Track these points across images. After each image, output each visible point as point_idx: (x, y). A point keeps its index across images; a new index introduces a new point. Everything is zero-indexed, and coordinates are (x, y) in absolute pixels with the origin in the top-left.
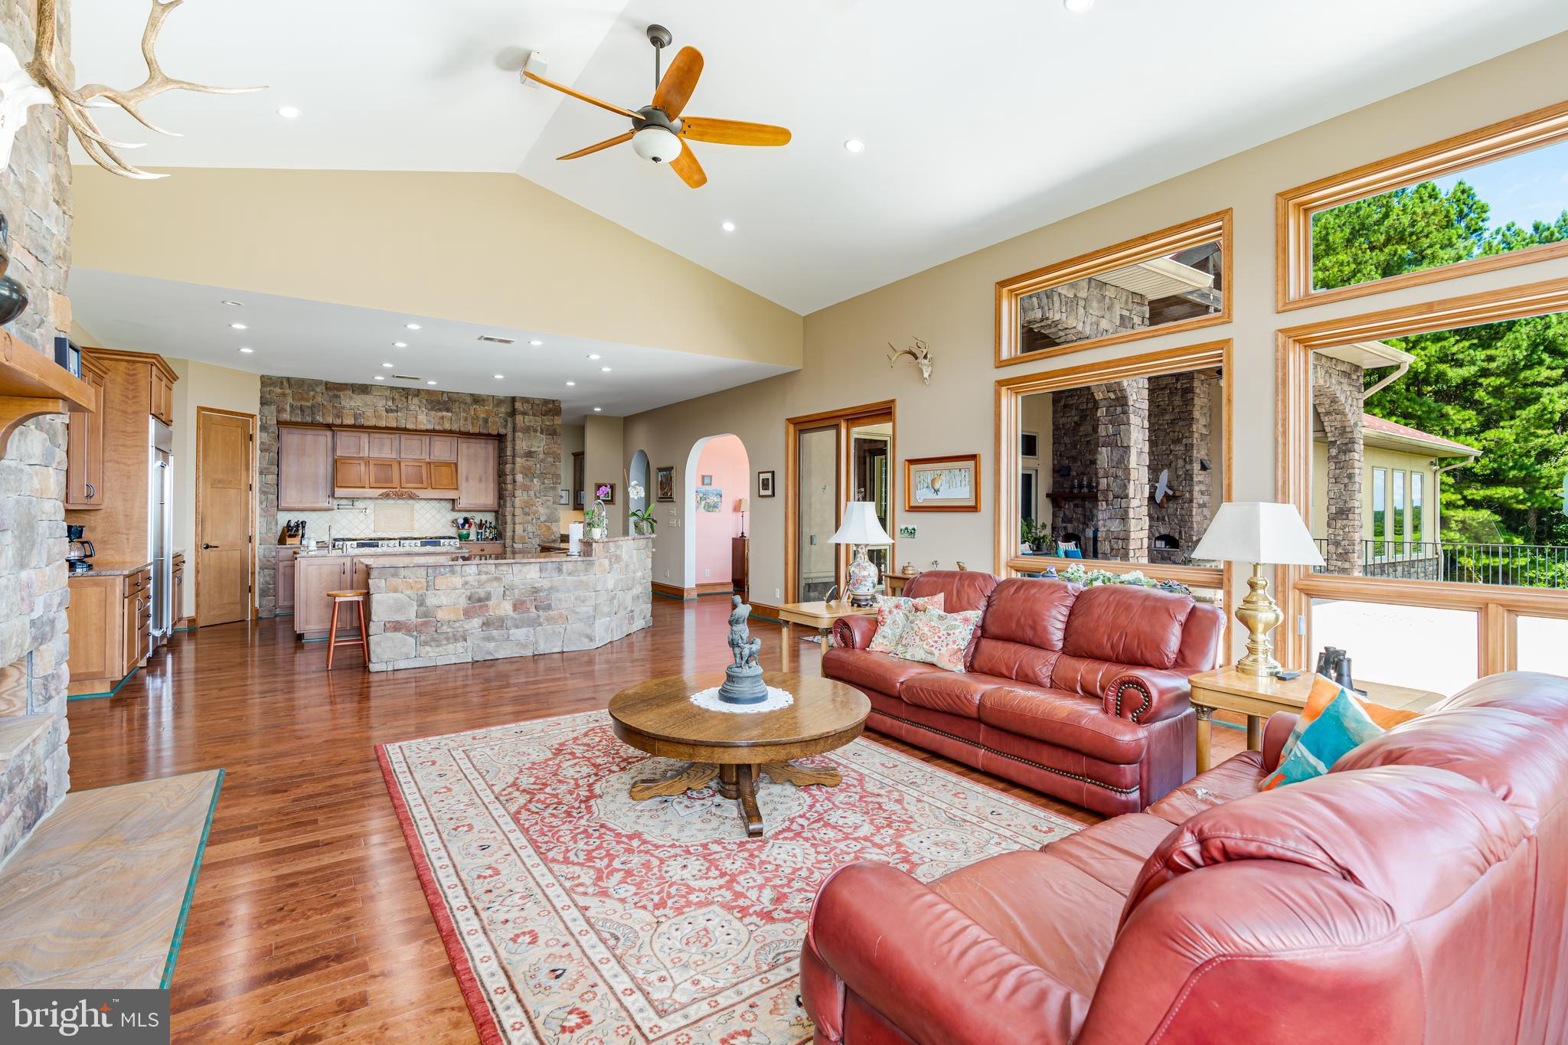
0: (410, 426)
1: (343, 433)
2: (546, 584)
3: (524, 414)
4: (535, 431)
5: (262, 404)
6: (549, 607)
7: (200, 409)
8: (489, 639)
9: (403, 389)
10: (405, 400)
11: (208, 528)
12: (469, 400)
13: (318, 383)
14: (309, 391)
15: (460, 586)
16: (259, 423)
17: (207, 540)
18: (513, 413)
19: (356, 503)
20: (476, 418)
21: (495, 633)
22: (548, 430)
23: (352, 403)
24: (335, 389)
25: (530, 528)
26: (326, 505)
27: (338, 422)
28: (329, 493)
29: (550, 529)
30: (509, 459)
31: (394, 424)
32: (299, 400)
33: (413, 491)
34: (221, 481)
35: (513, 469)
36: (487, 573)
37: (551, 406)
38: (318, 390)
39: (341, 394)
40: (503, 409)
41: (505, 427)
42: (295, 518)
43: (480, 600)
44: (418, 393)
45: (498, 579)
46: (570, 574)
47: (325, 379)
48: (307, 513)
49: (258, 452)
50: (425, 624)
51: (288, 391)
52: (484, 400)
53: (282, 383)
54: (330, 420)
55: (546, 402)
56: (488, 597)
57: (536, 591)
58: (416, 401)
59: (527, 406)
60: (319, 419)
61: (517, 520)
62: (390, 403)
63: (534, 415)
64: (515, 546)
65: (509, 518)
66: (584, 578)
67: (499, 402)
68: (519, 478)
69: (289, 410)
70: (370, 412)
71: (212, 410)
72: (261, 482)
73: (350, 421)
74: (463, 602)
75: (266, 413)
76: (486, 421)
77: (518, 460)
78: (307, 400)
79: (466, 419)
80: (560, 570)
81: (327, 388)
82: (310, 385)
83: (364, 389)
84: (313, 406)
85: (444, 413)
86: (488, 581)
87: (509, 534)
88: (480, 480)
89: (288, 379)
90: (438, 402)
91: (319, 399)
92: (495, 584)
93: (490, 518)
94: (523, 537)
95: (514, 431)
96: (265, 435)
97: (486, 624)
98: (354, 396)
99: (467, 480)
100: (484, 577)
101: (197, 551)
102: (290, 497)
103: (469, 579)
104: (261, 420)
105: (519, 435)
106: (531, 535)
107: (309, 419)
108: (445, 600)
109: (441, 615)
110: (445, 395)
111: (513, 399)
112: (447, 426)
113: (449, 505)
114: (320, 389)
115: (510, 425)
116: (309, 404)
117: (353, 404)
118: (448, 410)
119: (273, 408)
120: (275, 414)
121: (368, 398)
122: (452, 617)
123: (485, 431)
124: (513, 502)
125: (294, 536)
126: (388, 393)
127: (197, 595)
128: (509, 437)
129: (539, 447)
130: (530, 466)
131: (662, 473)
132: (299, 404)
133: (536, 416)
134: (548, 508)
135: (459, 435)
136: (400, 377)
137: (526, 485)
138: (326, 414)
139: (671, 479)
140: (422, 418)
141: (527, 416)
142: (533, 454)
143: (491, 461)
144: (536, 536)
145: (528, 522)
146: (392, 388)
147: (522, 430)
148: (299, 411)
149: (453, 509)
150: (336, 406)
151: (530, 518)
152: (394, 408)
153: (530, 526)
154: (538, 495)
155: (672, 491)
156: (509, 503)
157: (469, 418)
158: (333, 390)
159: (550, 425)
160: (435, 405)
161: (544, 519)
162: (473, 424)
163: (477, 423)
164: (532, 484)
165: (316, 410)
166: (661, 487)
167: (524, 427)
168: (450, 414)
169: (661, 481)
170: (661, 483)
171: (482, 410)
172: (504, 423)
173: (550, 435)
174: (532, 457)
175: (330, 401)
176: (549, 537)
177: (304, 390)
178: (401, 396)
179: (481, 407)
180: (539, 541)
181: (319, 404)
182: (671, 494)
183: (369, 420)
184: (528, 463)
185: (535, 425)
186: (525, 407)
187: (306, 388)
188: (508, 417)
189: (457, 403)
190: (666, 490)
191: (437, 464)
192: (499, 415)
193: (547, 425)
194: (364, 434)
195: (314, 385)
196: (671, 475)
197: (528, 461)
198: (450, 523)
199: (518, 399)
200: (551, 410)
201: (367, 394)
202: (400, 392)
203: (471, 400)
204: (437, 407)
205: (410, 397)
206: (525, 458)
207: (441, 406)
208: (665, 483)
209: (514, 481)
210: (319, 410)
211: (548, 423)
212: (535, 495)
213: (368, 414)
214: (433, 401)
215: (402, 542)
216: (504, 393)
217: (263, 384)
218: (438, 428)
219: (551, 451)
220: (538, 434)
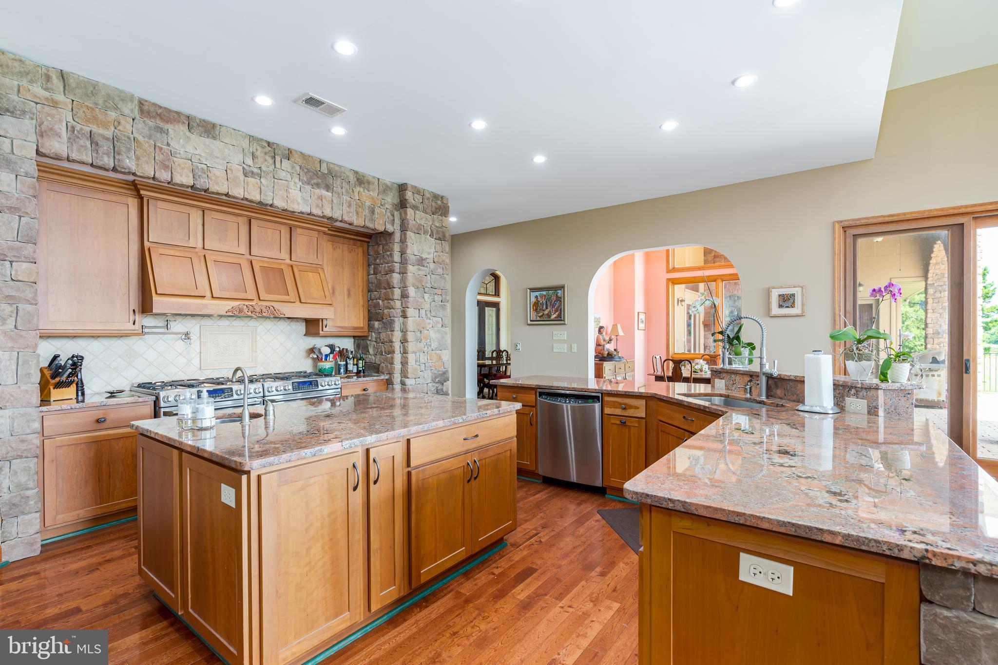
0: (280, 203)
1: (160, 204)
3: (415, 208)
4: (425, 232)
9: (269, 144)
10: (271, 161)
12: (352, 179)
13: (125, 97)
14: (106, 109)
18: (402, 204)
19: (172, 325)
20: (361, 205)
22: (438, 232)
24: (158, 115)
25: (423, 358)
26: (130, 326)
27: (164, 176)
28: (134, 303)
29: (440, 358)
30: (397, 267)
31: (255, 196)
32: (88, 121)
33: (277, 305)
35: (403, 280)
37: (438, 202)
38: (126, 110)
39: (169, 127)
40: (391, 199)
41: (393, 224)
42: (66, 350)
44: (289, 154)
47: (140, 93)
51: (60, 98)
52: (369, 182)
53: (47, 78)
55: (436, 197)
58: (286, 164)
59: (419, 198)
60: (130, 163)
61: (411, 347)
62: (249, 161)
63: (425, 212)
64: (408, 382)
65: (397, 346)
67: (385, 189)
68: (411, 291)
69: (64, 135)
70: (218, 172)
73: (184, 178)
75: (14, 133)
76: (372, 212)
77: (411, 268)
78: (105, 125)
79: (350, 206)
81: (141, 111)
82: (108, 97)
83: (209, 129)
84: (114, 140)
85: (324, 192)
87: (398, 366)
88: (349, 295)
89: (62, 75)
90: (316, 174)
91: (127, 126)
93: (348, 344)
94: (415, 370)
95: (404, 228)
98: (194, 137)
102: (58, 310)
105: (409, 234)
106: (423, 366)
110: (324, 166)
111: (403, 188)
113: (302, 327)
114: (130, 109)
115: (397, 222)
116: (109, 133)
117: (191, 150)
118: (328, 188)
119: (28, 124)
120: (32, 138)
121: (215, 145)
124: (404, 324)
125: (67, 384)
126: (245, 143)
128: (397, 237)
129: (429, 253)
130: (421, 277)
131: (537, 294)
132: (88, 129)
133: (426, 213)
134: (438, 331)
135: (326, 229)
136: (312, 102)
137: (418, 301)
138: (143, 159)
139: (559, 299)
140: (295, 192)
141: (417, 212)
142: (424, 262)
143: (360, 269)
144: (428, 368)
145: (420, 351)
146: (252, 138)
147: (414, 229)
148: (88, 143)
149: (308, 334)
150: (161, 149)
151: (422, 345)
152: (256, 170)
153: (422, 355)
154: (429, 316)
155: (561, 313)
156: (397, 326)
157: (353, 203)
158: (154, 117)
159: (439, 227)
160: (312, 178)
161: (435, 347)
162: (357, 213)
163: (362, 213)
164: (423, 300)
165: (123, 149)
166: (536, 309)
167: (414, 226)
168: (330, 194)
169: (535, 303)
170: (536, 304)
171: (367, 196)
172: (391, 218)
173: (439, 239)
174: (424, 266)
175: (150, 137)
176: (440, 369)
177: (96, 104)
178: (266, 153)
179: (366, 191)
180: (430, 374)
181: (129, 138)
182: (559, 316)
183: (217, 183)
184: (420, 272)
185: (425, 225)
186: (416, 200)
187: (100, 102)
188: (396, 209)
189: (339, 180)
190: (546, 312)
191: (301, 268)
192: (387, 206)
193: (437, 227)
194: (195, 209)
195: (117, 98)
196: (559, 294)
197: (419, 270)
198: (303, 354)
199: (409, 188)
200: (440, 208)
201: (214, 138)
202: (263, 147)
203: (355, 179)
204: (315, 181)
205: (278, 159)
206: (417, 267)
207: (320, 181)
208: (545, 304)
209: (404, 296)
210: (129, 150)
211: (437, 225)
212: (426, 315)
213: (217, 173)
214: (309, 171)
215: (266, 385)
216: (393, 177)
217: (3, 68)
218: (317, 212)
219: (440, 260)
220: (428, 236)
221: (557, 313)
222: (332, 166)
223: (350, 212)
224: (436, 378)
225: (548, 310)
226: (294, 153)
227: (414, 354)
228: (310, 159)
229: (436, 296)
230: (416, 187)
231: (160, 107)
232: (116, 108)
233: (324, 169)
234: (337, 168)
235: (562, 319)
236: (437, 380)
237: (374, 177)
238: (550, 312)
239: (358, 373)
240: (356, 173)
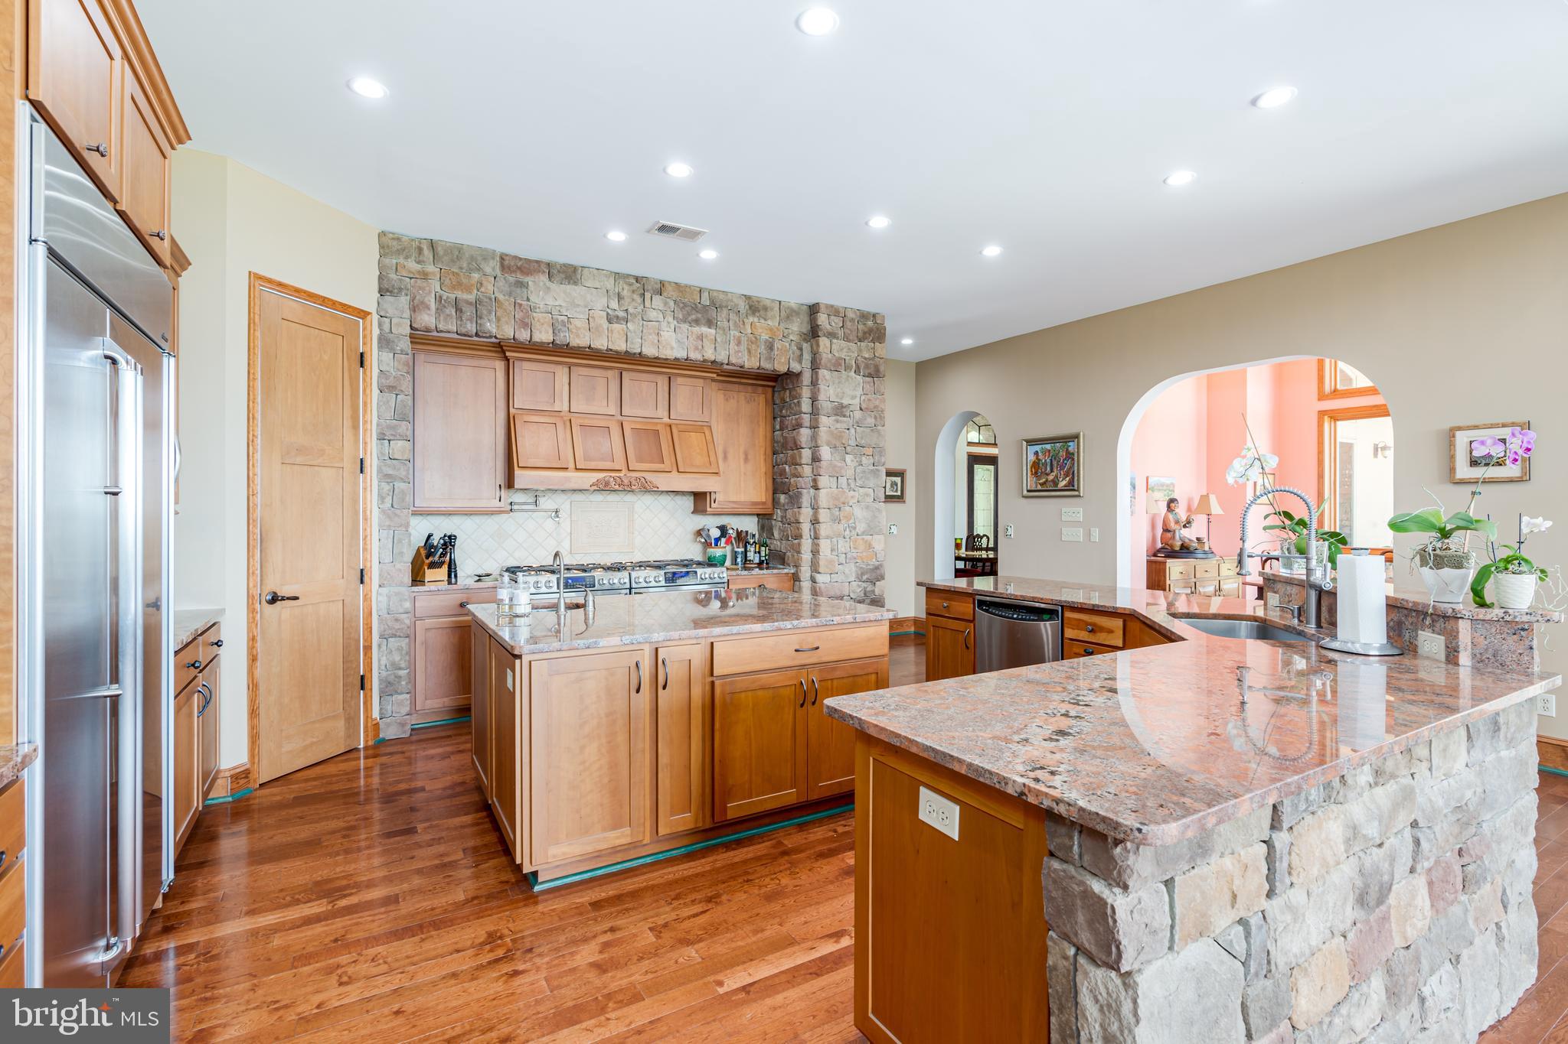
0: (650, 351)
1: (526, 365)
3: (831, 335)
4: (847, 368)
5: (382, 292)
7: (255, 279)
9: (637, 279)
10: (639, 300)
11: (274, 557)
12: (743, 306)
13: (486, 255)
14: (470, 270)
16: (376, 332)
17: (273, 584)
18: (814, 332)
19: (541, 500)
20: (754, 340)
22: (867, 366)
23: (550, 298)
24: (517, 268)
25: (843, 545)
26: (495, 504)
27: (523, 336)
28: (501, 479)
29: (870, 546)
30: (806, 419)
31: (620, 346)
32: (454, 288)
33: (649, 476)
34: (301, 450)
35: (814, 438)
37: (870, 323)
38: (488, 270)
39: (529, 280)
40: (798, 326)
41: (800, 359)
42: (440, 528)
44: (661, 288)
47: (501, 248)
48: (456, 520)
49: (376, 391)
51: (431, 268)
52: (766, 309)
53: (420, 250)
55: (864, 316)
58: (658, 301)
59: (837, 322)
60: (490, 327)
61: (824, 529)
62: (614, 304)
63: (847, 339)
64: (819, 578)
65: (806, 528)
67: (790, 314)
68: (825, 452)
69: (433, 306)
70: (580, 323)
71: (277, 285)
72: (381, 453)
73: (543, 335)
75: (391, 312)
76: (771, 347)
77: (824, 421)
78: (467, 289)
79: (739, 343)
81: (503, 267)
82: (472, 258)
83: (569, 274)
84: (477, 303)
85: (705, 330)
87: (806, 556)
88: (746, 460)
89: (432, 244)
90: (695, 308)
91: (489, 287)
94: (831, 562)
95: (815, 366)
96: (387, 356)
98: (553, 286)
99: (725, 458)
101: (251, 610)
102: (433, 488)
104: (380, 325)
105: (823, 373)
106: (842, 558)
107: (470, 328)
110: (705, 295)
111: (813, 310)
112: (711, 354)
113: (689, 503)
114: (492, 267)
115: (807, 357)
116: (471, 297)
117: (550, 302)
118: (710, 323)
119: (404, 300)
120: (407, 314)
121: (576, 291)
123: (768, 366)
124: (815, 498)
125: (439, 565)
126: (610, 284)
127: (253, 713)
128: (806, 378)
129: (854, 397)
130: (841, 432)
131: (1038, 448)
132: (453, 296)
133: (849, 341)
134: (867, 507)
135: (715, 375)
136: (664, 229)
137: (835, 466)
138: (503, 320)
139: (1070, 456)
140: (668, 335)
141: (835, 341)
142: (844, 410)
143: (762, 424)
144: (850, 559)
145: (839, 536)
146: (618, 276)
147: (828, 365)
148: (453, 311)
149: (696, 511)
150: (521, 305)
151: (841, 527)
152: (622, 314)
153: (841, 542)
154: (852, 486)
155: (1073, 478)
156: (806, 500)
157: (744, 340)
158: (515, 272)
159: (870, 359)
160: (689, 314)
161: (862, 530)
162: (749, 351)
163: (756, 350)
164: (844, 464)
165: (485, 312)
166: (1036, 473)
167: (830, 361)
168: (713, 331)
169: (1034, 462)
170: (1036, 465)
171: (763, 328)
172: (798, 352)
173: (870, 376)
174: (844, 416)
175: (510, 294)
176: (870, 562)
177: (461, 268)
178: (633, 292)
179: (762, 321)
180: (854, 569)
181: (490, 299)
182: (1071, 483)
183: (578, 336)
184: (838, 425)
185: (847, 358)
186: (833, 324)
187: (465, 265)
188: (805, 340)
189: (725, 311)
190: (1051, 477)
191: (682, 428)
192: (791, 337)
193: (865, 359)
194: (560, 367)
195: (479, 258)
196: (1070, 449)
197: (837, 421)
198: (690, 536)
199: (822, 308)
200: (871, 331)
201: (575, 283)
202: (631, 285)
203: (747, 307)
204: (694, 317)
205: (648, 295)
206: (834, 418)
207: (699, 316)
208: (1049, 464)
209: (816, 459)
210: (490, 312)
211: (867, 356)
212: (849, 484)
213: (577, 323)
214: (685, 305)
215: (634, 575)
216: (798, 296)
217: (385, 249)
218: (695, 356)
219: (871, 406)
220: (852, 373)
221: (1068, 479)
222: (715, 294)
223: (739, 351)
224: (863, 574)
225: (1054, 474)
226: (667, 285)
227: (829, 541)
228: (688, 290)
229: (864, 458)
230: (832, 306)
231: (520, 259)
232: (479, 269)
233: (706, 301)
234: (721, 296)
235: (1076, 487)
236: (865, 578)
237: (773, 301)
238: (1056, 476)
239: (760, 565)
240: (748, 298)
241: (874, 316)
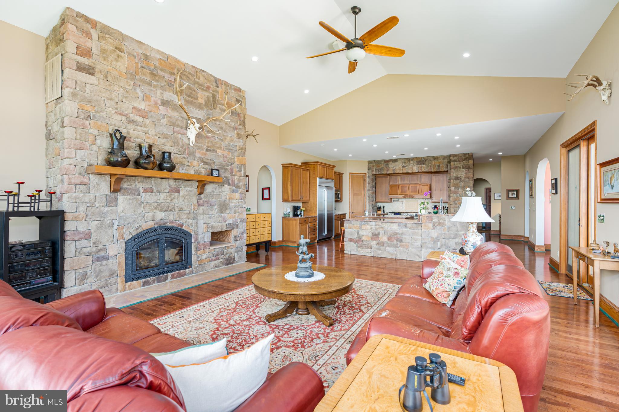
0: (410, 172)
1: (392, 176)
2: (401, 232)
3: (454, 161)
4: (460, 168)
5: (368, 170)
6: (401, 241)
7: (350, 173)
8: (380, 249)
9: (408, 158)
10: (409, 162)
11: (353, 208)
12: (432, 159)
13: (382, 161)
14: (380, 164)
15: (369, 229)
16: (367, 176)
17: (353, 211)
18: (450, 161)
19: (399, 200)
20: (435, 165)
21: (382, 248)
22: (465, 167)
23: (392, 166)
24: (387, 162)
26: (388, 200)
27: (388, 173)
28: (388, 197)
31: (405, 172)
33: (413, 195)
34: (356, 194)
35: (450, 185)
36: (378, 225)
37: (467, 156)
39: (389, 163)
40: (446, 160)
41: (447, 168)
42: (382, 205)
43: (376, 235)
44: (413, 159)
45: (382, 228)
46: (410, 228)
47: (384, 159)
48: (385, 203)
49: (367, 184)
50: (359, 240)
51: (375, 164)
52: (438, 158)
54: (386, 172)
55: (465, 155)
56: (379, 234)
57: (396, 234)
58: (412, 162)
59: (456, 158)
60: (383, 172)
62: (404, 164)
63: (459, 161)
66: (416, 231)
67: (444, 158)
69: (375, 170)
70: (397, 168)
71: (353, 173)
73: (391, 172)
74: (370, 235)
75: (369, 172)
76: (439, 166)
78: (379, 167)
79: (431, 166)
80: (406, 227)
81: (385, 162)
82: (380, 162)
83: (395, 161)
85: (423, 165)
86: (379, 228)
87: (449, 212)
88: (441, 190)
89: (374, 161)
90: (420, 161)
91: (383, 166)
92: (381, 229)
93: (446, 205)
95: (450, 169)
96: (369, 179)
97: (378, 244)
98: (393, 163)
99: (435, 190)
100: (377, 227)
102: (379, 198)
103: (373, 227)
104: (368, 174)
105: (453, 170)
107: (380, 173)
108: (365, 233)
109: (364, 238)
111: (450, 156)
112: (423, 170)
114: (383, 162)
115: (449, 166)
116: (380, 168)
118: (424, 164)
119: (371, 170)
120: (371, 172)
121: (397, 163)
122: (367, 239)
123: (438, 170)
125: (379, 210)
126: (403, 160)
132: (377, 168)
135: (431, 173)
140: (414, 168)
141: (456, 162)
146: (405, 159)
148: (378, 170)
150: (387, 168)
151: (458, 205)
152: (405, 166)
154: (461, 196)
162: (433, 168)
163: (435, 168)
164: (458, 191)
167: (453, 167)
171: (437, 163)
172: (447, 166)
173: (467, 169)
174: (458, 179)
175: (386, 166)
178: (407, 161)
179: (437, 161)
181: (383, 168)
183: (397, 171)
185: (459, 166)
188: (448, 163)
189: (428, 160)
192: (444, 163)
194: (398, 176)
197: (456, 181)
199: (452, 155)
200: (467, 158)
204: (420, 163)
207: (422, 163)
209: (450, 190)
210: (383, 170)
214: (418, 161)
216: (445, 154)
217: (369, 163)
218: (420, 171)
219: (467, 176)
220: (461, 169)
222: (425, 157)
223: (431, 168)
227: (454, 208)
228: (419, 158)
229: (465, 189)
230: (455, 154)
231: (387, 160)
233: (423, 159)
237: (440, 156)
240: (433, 157)
241: (469, 154)
